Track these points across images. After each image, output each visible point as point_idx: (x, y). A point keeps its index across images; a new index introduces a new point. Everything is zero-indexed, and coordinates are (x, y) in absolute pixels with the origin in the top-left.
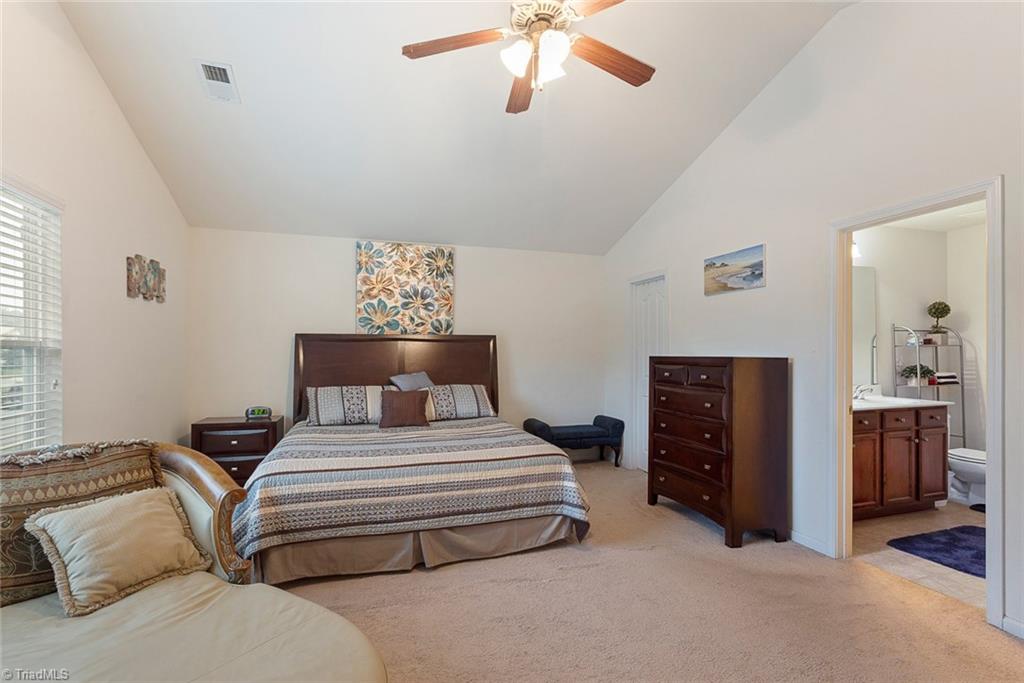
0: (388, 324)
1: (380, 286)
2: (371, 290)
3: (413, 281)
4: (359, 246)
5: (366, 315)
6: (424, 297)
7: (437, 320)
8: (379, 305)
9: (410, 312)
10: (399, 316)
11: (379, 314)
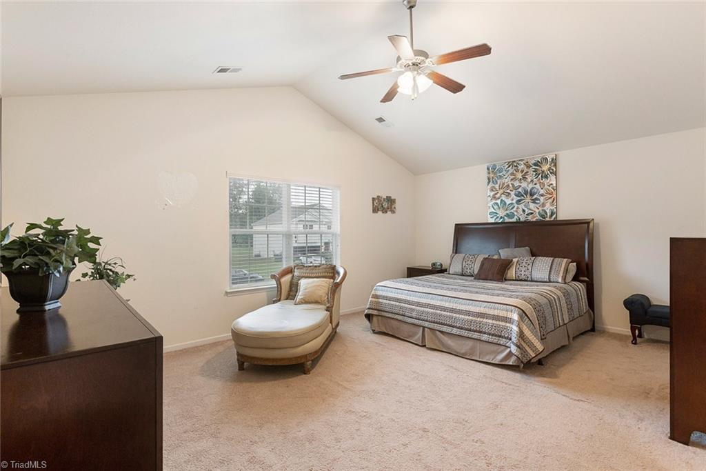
0: (507, 215)
1: (501, 191)
2: (496, 194)
3: (524, 184)
4: (488, 169)
5: (494, 211)
6: (532, 195)
7: (543, 210)
8: (501, 203)
9: (522, 206)
10: (515, 209)
11: (501, 209)
